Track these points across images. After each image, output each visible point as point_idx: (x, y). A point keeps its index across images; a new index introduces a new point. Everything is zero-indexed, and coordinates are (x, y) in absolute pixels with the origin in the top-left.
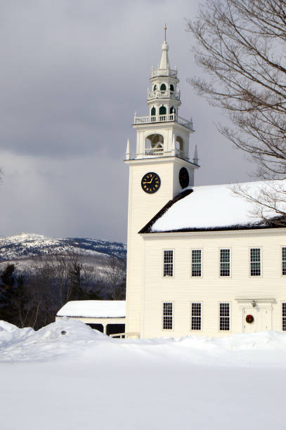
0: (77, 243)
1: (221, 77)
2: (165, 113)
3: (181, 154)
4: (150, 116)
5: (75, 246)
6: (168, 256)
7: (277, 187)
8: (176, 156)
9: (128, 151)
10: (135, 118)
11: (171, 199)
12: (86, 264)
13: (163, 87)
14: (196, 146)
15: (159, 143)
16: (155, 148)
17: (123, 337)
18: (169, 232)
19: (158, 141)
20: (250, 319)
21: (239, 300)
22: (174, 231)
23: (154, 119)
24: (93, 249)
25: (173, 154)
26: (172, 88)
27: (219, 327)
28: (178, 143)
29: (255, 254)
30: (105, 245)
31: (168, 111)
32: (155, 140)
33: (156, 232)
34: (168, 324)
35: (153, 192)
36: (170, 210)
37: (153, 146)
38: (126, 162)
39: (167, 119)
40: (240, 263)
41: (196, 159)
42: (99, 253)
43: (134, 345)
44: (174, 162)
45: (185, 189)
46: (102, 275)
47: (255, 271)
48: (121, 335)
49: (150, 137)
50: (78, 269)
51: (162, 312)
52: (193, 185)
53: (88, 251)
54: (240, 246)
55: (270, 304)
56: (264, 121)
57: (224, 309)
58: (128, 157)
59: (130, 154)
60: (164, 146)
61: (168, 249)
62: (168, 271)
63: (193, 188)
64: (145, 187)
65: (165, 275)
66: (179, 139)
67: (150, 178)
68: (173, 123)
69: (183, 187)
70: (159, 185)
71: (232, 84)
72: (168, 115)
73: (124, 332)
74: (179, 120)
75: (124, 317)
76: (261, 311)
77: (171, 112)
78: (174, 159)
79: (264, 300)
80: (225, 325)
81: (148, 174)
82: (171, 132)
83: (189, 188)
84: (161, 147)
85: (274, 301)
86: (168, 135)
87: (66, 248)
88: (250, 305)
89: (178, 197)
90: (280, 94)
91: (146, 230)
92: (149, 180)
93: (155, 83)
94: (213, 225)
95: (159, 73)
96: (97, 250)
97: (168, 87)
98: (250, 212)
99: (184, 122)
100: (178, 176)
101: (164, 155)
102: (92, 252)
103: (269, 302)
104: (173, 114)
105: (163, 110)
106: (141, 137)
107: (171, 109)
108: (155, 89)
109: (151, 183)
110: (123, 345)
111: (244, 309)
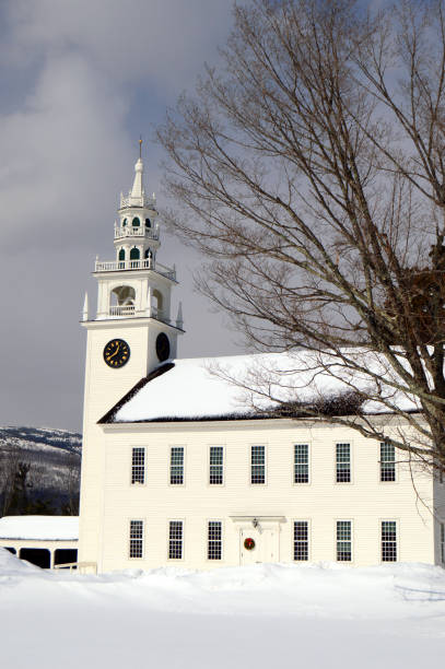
0: (23, 434)
1: (197, 209)
2: (138, 257)
3: (160, 315)
4: (118, 261)
5: (22, 438)
6: (138, 456)
7: (268, 365)
8: (153, 317)
9: (85, 309)
10: (96, 263)
11: (145, 376)
12: (35, 463)
13: (136, 222)
14: (180, 304)
15: (130, 299)
16: (124, 306)
17: (75, 567)
18: (140, 422)
19: (127, 295)
20: (250, 544)
21: (236, 518)
22: (147, 421)
23: (122, 265)
24: (47, 443)
25: (148, 314)
26: (148, 223)
27: (207, 555)
28: (155, 300)
29: (258, 454)
30: (63, 437)
31: (142, 254)
32: (124, 294)
33: (122, 422)
34: (136, 550)
35: (120, 366)
36: (142, 391)
37: (121, 303)
38: (83, 324)
39: (141, 266)
40: (237, 466)
41: (179, 321)
42: (55, 449)
43: (75, 583)
44: (148, 324)
45: (164, 363)
46: (57, 478)
47: (258, 478)
48: (71, 565)
49: (117, 290)
50: (25, 469)
51: (129, 534)
52: (175, 358)
53: (39, 445)
54: (237, 443)
55: (277, 524)
56: (254, 273)
57: (215, 531)
58: (85, 317)
59: (88, 313)
60: (136, 302)
61: (138, 445)
62: (138, 475)
63: (175, 361)
64: (109, 358)
65: (133, 482)
66: (156, 294)
67: (116, 347)
68: (148, 272)
69: (161, 359)
70: (128, 356)
71: (212, 220)
72: (141, 260)
73: (75, 560)
74: (157, 267)
75: (76, 540)
76: (264, 532)
77: (146, 257)
78: (149, 320)
79: (270, 518)
80: (215, 552)
81: (114, 341)
82: (145, 283)
83: (168, 361)
84: (131, 303)
85: (283, 520)
86: (141, 287)
87: (9, 440)
88: (251, 524)
89: (154, 373)
90: (279, 234)
91: (108, 419)
92: (114, 349)
93: (124, 216)
94: (201, 414)
95: (132, 202)
96: (52, 444)
97: (142, 222)
98: (235, 398)
99: (163, 270)
100: (154, 345)
101: (136, 315)
102: (45, 447)
103: (275, 520)
104: (149, 259)
105: (135, 254)
106: (105, 291)
107: (147, 252)
108: (124, 224)
109: (117, 354)
110: (60, 583)
111: (241, 530)
